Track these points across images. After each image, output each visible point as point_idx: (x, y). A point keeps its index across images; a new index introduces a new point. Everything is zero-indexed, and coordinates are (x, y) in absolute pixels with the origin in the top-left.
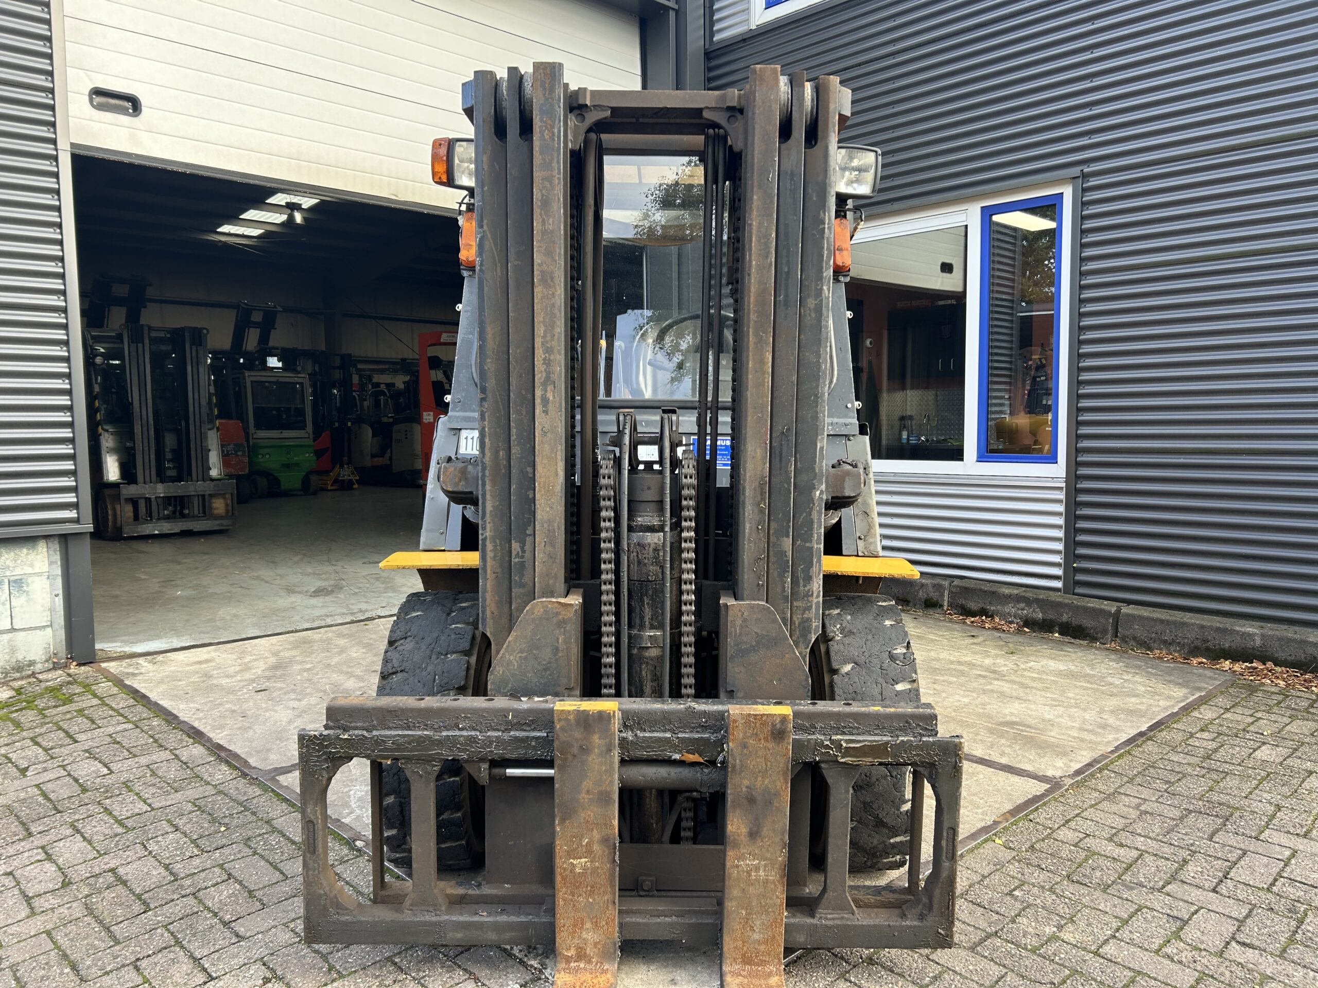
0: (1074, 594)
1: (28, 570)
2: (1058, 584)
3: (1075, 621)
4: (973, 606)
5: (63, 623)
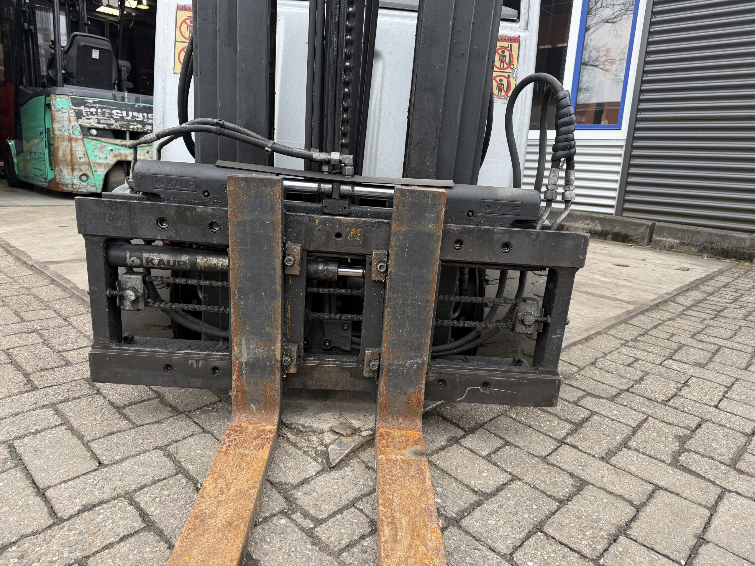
0: (622, 216)
2: (612, 211)
3: (624, 232)
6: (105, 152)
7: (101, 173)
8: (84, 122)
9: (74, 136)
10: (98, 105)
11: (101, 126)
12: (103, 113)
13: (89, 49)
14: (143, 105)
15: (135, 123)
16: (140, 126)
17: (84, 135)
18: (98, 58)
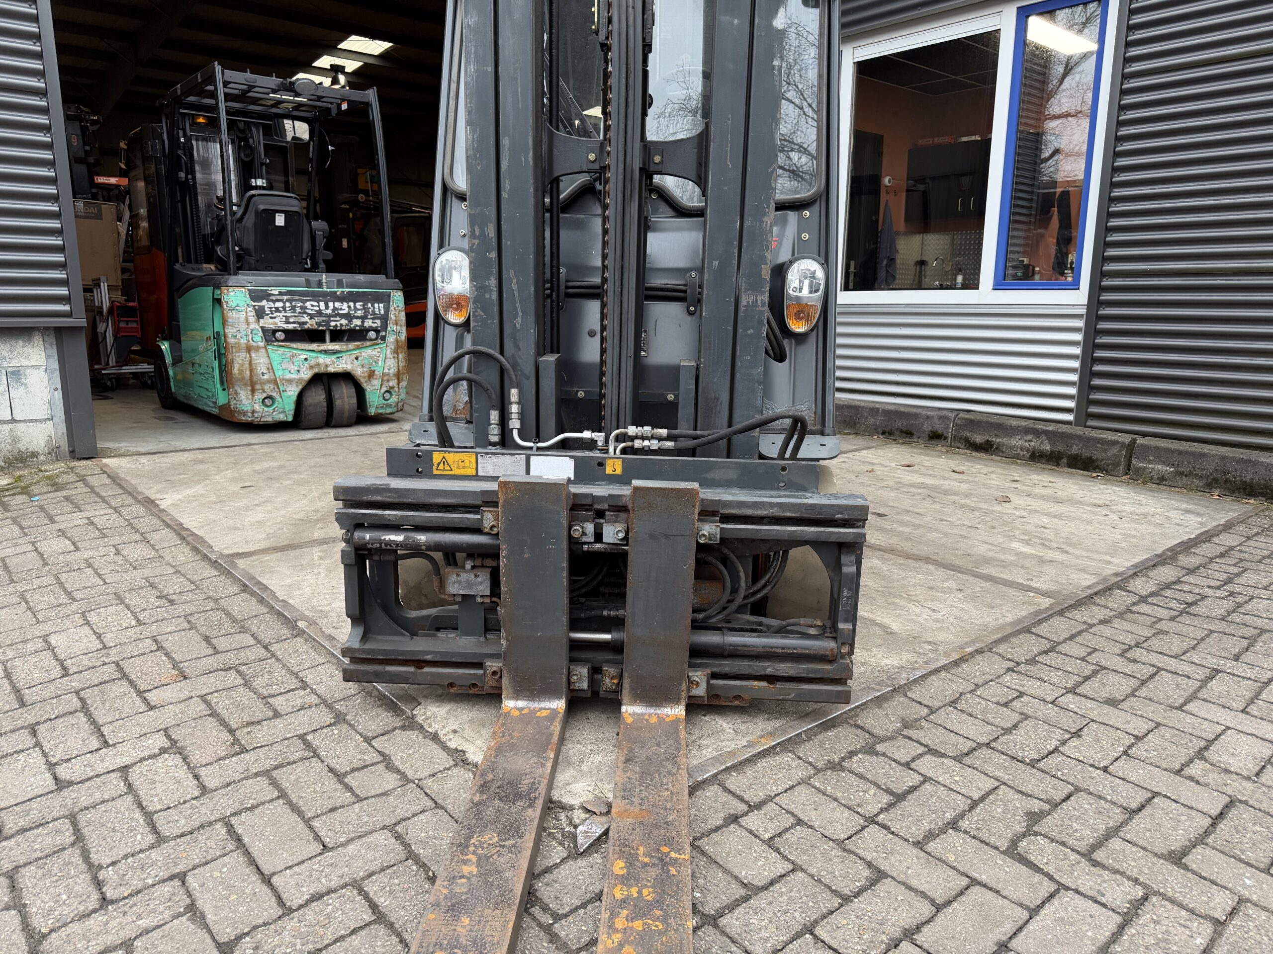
0: (1085, 426)
1: (27, 363)
2: (1070, 417)
3: (1086, 453)
4: (979, 439)
5: (63, 417)
6: (296, 364)
7: (292, 393)
8: (267, 323)
9: (254, 344)
10: (285, 298)
11: (291, 326)
12: (293, 308)
13: (270, 215)
14: (347, 290)
15: (338, 319)
16: (344, 322)
17: (267, 341)
18: (283, 224)
